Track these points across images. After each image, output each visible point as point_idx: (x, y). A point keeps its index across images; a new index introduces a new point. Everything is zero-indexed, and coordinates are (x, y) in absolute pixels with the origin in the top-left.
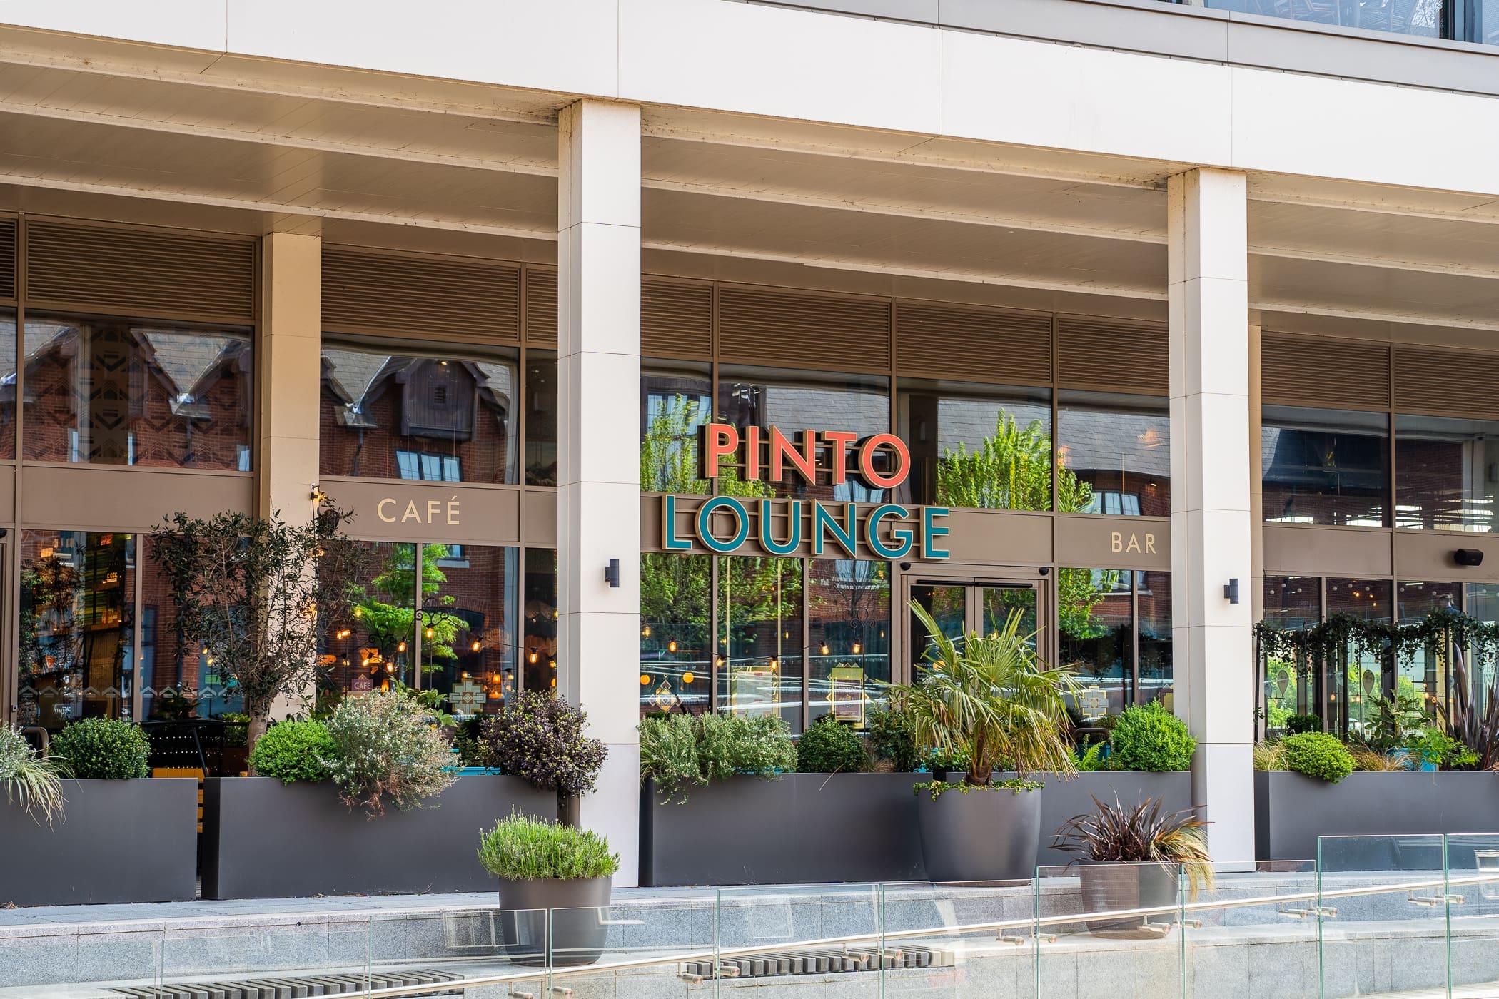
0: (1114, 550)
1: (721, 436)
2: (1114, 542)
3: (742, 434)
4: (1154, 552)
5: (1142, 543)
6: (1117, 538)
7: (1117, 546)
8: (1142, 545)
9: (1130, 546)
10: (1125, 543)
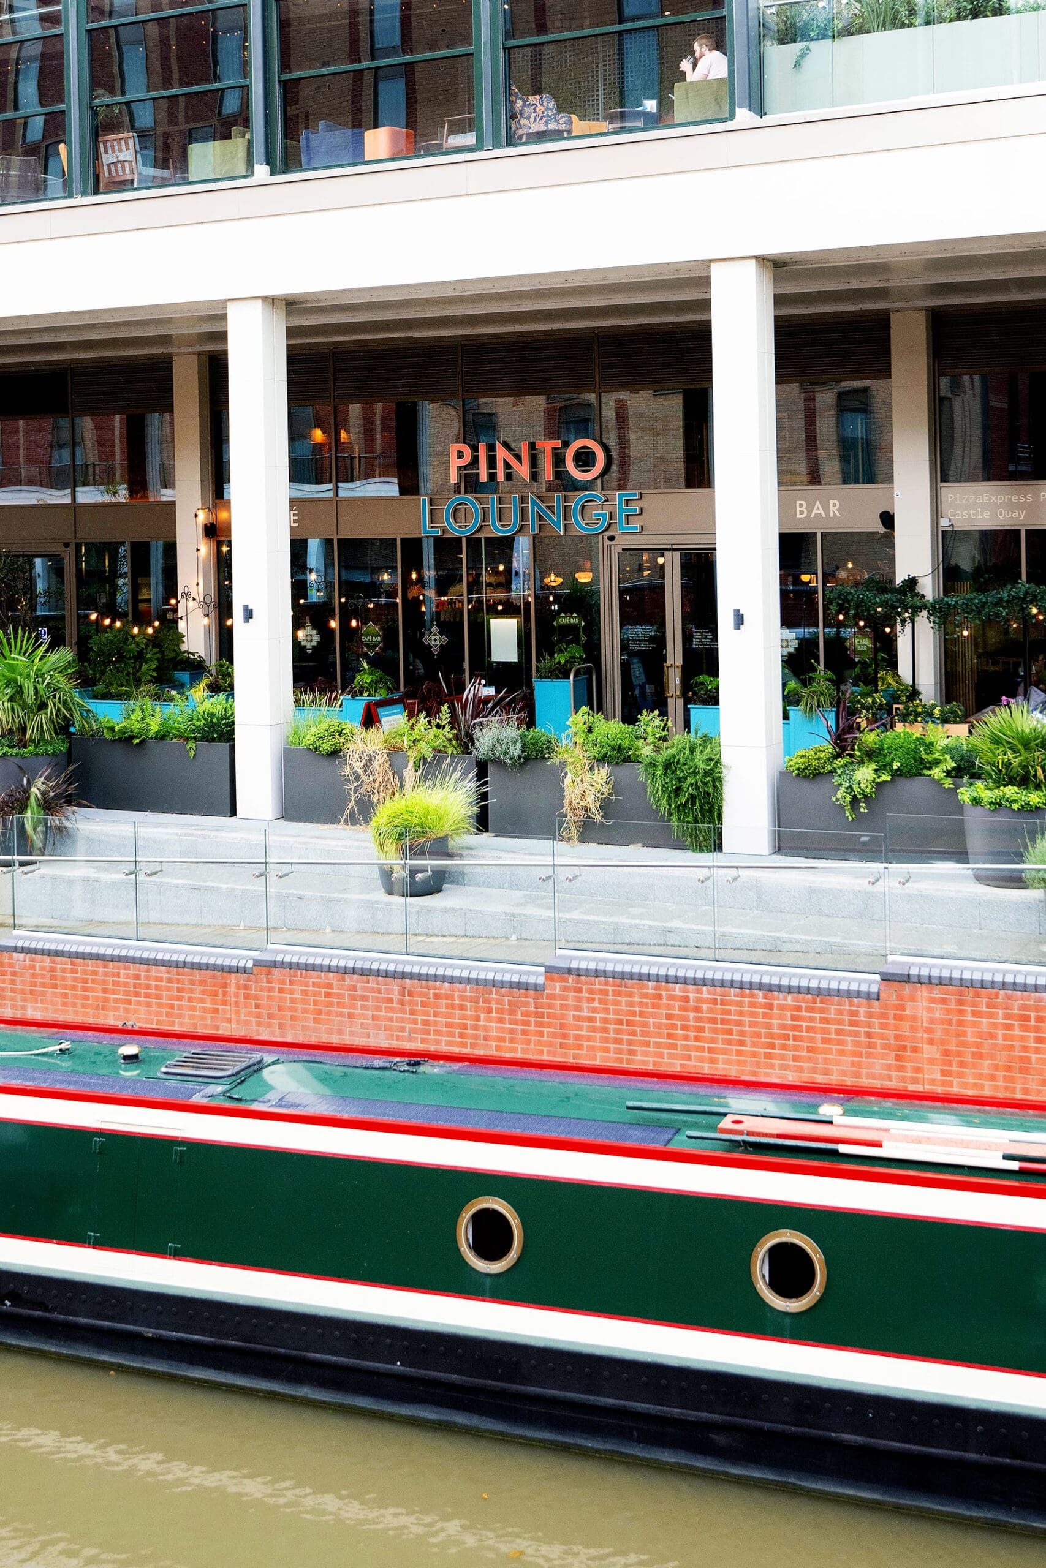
0: (798, 516)
1: (459, 452)
2: (798, 509)
3: (475, 449)
4: (839, 515)
5: (826, 509)
6: (801, 506)
7: (802, 512)
8: (827, 510)
9: (815, 511)
10: (810, 510)
